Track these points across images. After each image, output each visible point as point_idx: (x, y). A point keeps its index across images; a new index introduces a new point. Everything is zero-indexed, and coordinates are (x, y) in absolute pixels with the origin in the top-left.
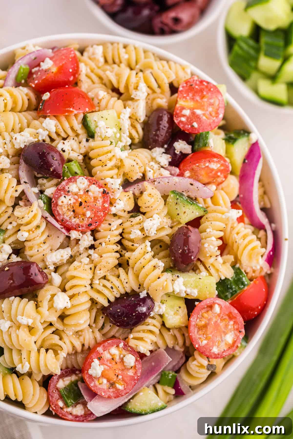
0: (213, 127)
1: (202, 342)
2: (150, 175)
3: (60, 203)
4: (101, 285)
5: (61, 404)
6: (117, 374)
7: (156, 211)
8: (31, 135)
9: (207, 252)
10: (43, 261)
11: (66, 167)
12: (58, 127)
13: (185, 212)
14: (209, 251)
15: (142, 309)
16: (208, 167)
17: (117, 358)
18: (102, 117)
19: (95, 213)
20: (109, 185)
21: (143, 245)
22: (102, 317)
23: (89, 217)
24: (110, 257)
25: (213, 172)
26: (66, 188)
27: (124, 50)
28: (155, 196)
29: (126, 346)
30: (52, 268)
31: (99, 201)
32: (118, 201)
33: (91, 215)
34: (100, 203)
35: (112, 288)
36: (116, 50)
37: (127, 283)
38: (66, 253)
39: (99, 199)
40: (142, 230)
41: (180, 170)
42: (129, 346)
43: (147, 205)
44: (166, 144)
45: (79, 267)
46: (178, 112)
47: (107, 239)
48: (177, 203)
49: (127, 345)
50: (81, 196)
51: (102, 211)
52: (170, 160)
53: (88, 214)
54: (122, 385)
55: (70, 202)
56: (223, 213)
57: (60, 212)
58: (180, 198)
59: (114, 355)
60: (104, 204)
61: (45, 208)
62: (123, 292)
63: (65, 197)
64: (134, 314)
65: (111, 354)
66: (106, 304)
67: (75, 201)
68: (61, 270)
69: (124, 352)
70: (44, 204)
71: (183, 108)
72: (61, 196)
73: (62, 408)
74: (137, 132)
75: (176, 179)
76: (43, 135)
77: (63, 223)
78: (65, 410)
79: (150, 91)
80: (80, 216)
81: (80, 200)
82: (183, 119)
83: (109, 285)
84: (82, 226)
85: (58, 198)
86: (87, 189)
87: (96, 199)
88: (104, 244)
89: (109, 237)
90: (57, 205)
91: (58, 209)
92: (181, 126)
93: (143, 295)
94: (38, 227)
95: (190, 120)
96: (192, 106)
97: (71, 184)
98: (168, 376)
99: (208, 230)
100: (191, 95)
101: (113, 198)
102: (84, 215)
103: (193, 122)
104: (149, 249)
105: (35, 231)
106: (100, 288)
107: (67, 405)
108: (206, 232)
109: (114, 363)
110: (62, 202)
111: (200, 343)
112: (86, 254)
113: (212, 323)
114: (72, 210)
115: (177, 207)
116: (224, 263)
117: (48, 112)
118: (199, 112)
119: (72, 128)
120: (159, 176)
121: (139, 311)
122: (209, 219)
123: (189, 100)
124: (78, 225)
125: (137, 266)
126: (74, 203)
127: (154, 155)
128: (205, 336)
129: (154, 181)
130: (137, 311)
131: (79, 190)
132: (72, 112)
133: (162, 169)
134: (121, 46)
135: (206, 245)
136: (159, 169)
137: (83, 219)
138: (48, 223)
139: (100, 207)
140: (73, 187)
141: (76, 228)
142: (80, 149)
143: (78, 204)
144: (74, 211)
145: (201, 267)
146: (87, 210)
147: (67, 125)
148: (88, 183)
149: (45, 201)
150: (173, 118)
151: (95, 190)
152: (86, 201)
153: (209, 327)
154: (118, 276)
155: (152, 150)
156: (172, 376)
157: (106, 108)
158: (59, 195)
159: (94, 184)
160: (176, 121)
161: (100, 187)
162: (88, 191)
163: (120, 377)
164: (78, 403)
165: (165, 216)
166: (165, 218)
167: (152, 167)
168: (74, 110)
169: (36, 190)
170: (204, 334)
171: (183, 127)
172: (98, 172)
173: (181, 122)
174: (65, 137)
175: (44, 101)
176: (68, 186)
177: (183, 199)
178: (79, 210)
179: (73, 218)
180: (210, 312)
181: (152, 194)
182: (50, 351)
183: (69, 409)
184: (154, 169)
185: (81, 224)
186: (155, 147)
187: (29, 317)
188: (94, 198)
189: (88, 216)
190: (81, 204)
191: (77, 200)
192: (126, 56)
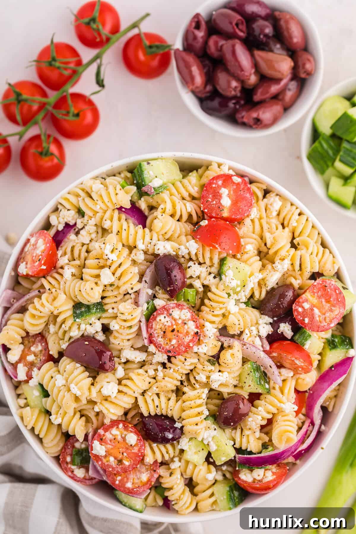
0: (320, 331)
2: (245, 336)
3: (158, 319)
4: (152, 398)
5: (69, 459)
7: (229, 370)
8: (172, 248)
9: (248, 424)
10: (120, 351)
11: (184, 291)
12: (199, 252)
13: (250, 386)
14: (250, 426)
15: (168, 435)
16: (293, 361)
18: (237, 268)
19: (179, 345)
20: (205, 329)
21: (202, 390)
22: (138, 420)
23: (173, 345)
24: (171, 383)
25: (296, 366)
26: (171, 311)
27: (297, 217)
28: (236, 358)
30: (123, 360)
31: (188, 337)
32: (203, 345)
33: (175, 344)
34: (187, 339)
35: (157, 406)
36: (291, 213)
37: (171, 410)
38: (140, 357)
39: (190, 336)
40: (208, 377)
41: (270, 348)
43: (225, 361)
44: (276, 317)
45: (143, 375)
46: (301, 300)
47: (177, 369)
48: (249, 374)
50: (177, 324)
51: (185, 347)
52: (270, 333)
53: (174, 342)
55: (166, 323)
56: (280, 402)
57: (154, 326)
58: (253, 372)
60: (190, 343)
61: (144, 313)
62: (164, 413)
63: (165, 317)
66: (146, 414)
67: (170, 325)
68: (129, 366)
70: (147, 309)
71: (307, 301)
72: (163, 314)
73: (67, 463)
74: (261, 294)
75: (262, 355)
76: (183, 251)
77: (150, 336)
78: (69, 466)
79: (290, 268)
80: (166, 339)
81: (175, 327)
82: (300, 310)
83: (157, 402)
84: (163, 349)
85: (160, 314)
86: (185, 322)
87: (187, 333)
88: (172, 370)
89: (179, 367)
90: (155, 319)
91: (154, 323)
92: (295, 314)
93: (178, 425)
94: (130, 327)
95: (305, 313)
96: (314, 303)
97: (177, 309)
99: (260, 408)
100: (320, 293)
101: (202, 340)
102: (170, 340)
103: (306, 317)
104: (204, 396)
105: (125, 329)
106: (149, 401)
107: (73, 462)
108: (257, 408)
110: (160, 320)
112: (155, 367)
114: (164, 330)
115: (247, 376)
116: (259, 439)
117: (198, 237)
118: (316, 311)
119: (211, 259)
120: (251, 343)
121: (166, 435)
122: (267, 400)
123: (316, 297)
124: (161, 345)
125: (187, 404)
126: (169, 326)
127: (261, 321)
129: (245, 345)
130: (164, 434)
131: (180, 318)
132: (217, 248)
133: (258, 338)
134: (298, 211)
135: (250, 420)
136: (256, 337)
137: (167, 343)
138: (140, 329)
139: (186, 343)
140: (176, 313)
141: (158, 346)
142: (205, 279)
143: (171, 329)
144: (164, 332)
145: (239, 431)
146: (175, 339)
147: (208, 255)
148: (190, 318)
149: (150, 308)
150: (293, 304)
151: (192, 327)
152: (178, 331)
154: (169, 399)
155: (262, 316)
157: (245, 262)
158: (162, 312)
159: (194, 321)
160: (293, 307)
161: (197, 327)
162: (185, 323)
164: (83, 467)
165: (233, 378)
166: (232, 379)
167: (251, 332)
168: (219, 248)
169: (150, 292)
171: (297, 316)
172: (204, 312)
173: (297, 310)
174: (202, 262)
175: (201, 225)
176: (173, 310)
177: (255, 375)
178: (169, 334)
179: (160, 337)
181: (235, 356)
182: (84, 418)
183: (73, 467)
184: (252, 334)
185: (163, 345)
186: (266, 315)
187: (79, 389)
188: (187, 332)
189: (172, 343)
190: (173, 331)
191: (172, 325)
192: (295, 224)
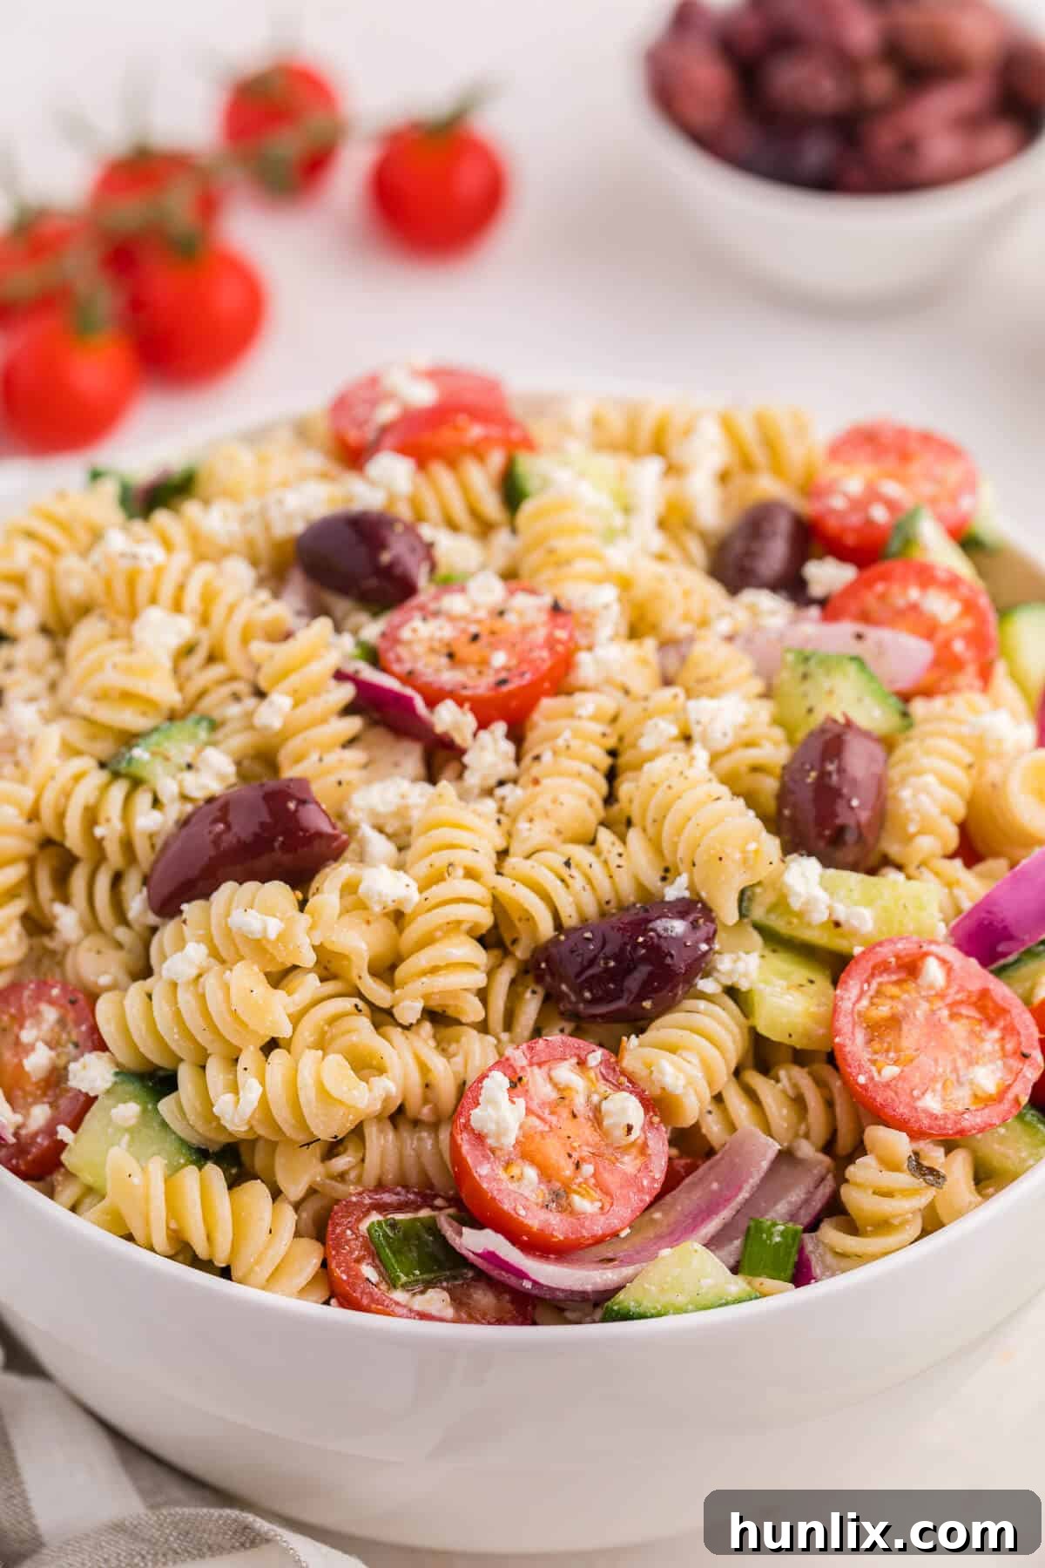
1: (879, 1072)
5: (369, 1272)
6: (576, 1155)
9: (907, 814)
14: (918, 811)
15: (668, 925)
17: (579, 1102)
21: (684, 753)
24: (566, 788)
29: (614, 1070)
31: (537, 629)
34: (540, 632)
35: (567, 864)
37: (620, 855)
42: (623, 1073)
47: (561, 742)
49: (618, 1069)
50: (477, 623)
51: (546, 647)
53: (500, 659)
54: (592, 1201)
55: (440, 634)
59: (567, 1088)
60: (555, 632)
64: (641, 939)
65: (556, 1086)
67: (456, 631)
69: (603, 1087)
80: (470, 666)
81: (473, 629)
86: (500, 608)
88: (548, 759)
89: (566, 734)
93: (674, 893)
97: (446, 595)
98: (771, 1235)
102: (485, 662)
109: (565, 1114)
111: (876, 1074)
113: (918, 1013)
114: (446, 651)
126: (453, 636)
128: (892, 1055)
130: (653, 931)
131: (475, 608)
135: (906, 794)
137: (479, 672)
140: (455, 604)
143: (465, 639)
144: (450, 655)
146: (496, 650)
148: (507, 592)
152: (492, 632)
153: (905, 1027)
154: (592, 843)
156: (782, 1234)
162: (502, 612)
163: (588, 1169)
170: (887, 1051)
179: (445, 669)
180: (911, 986)
189: (497, 664)
190: (475, 638)
191: (462, 629)
